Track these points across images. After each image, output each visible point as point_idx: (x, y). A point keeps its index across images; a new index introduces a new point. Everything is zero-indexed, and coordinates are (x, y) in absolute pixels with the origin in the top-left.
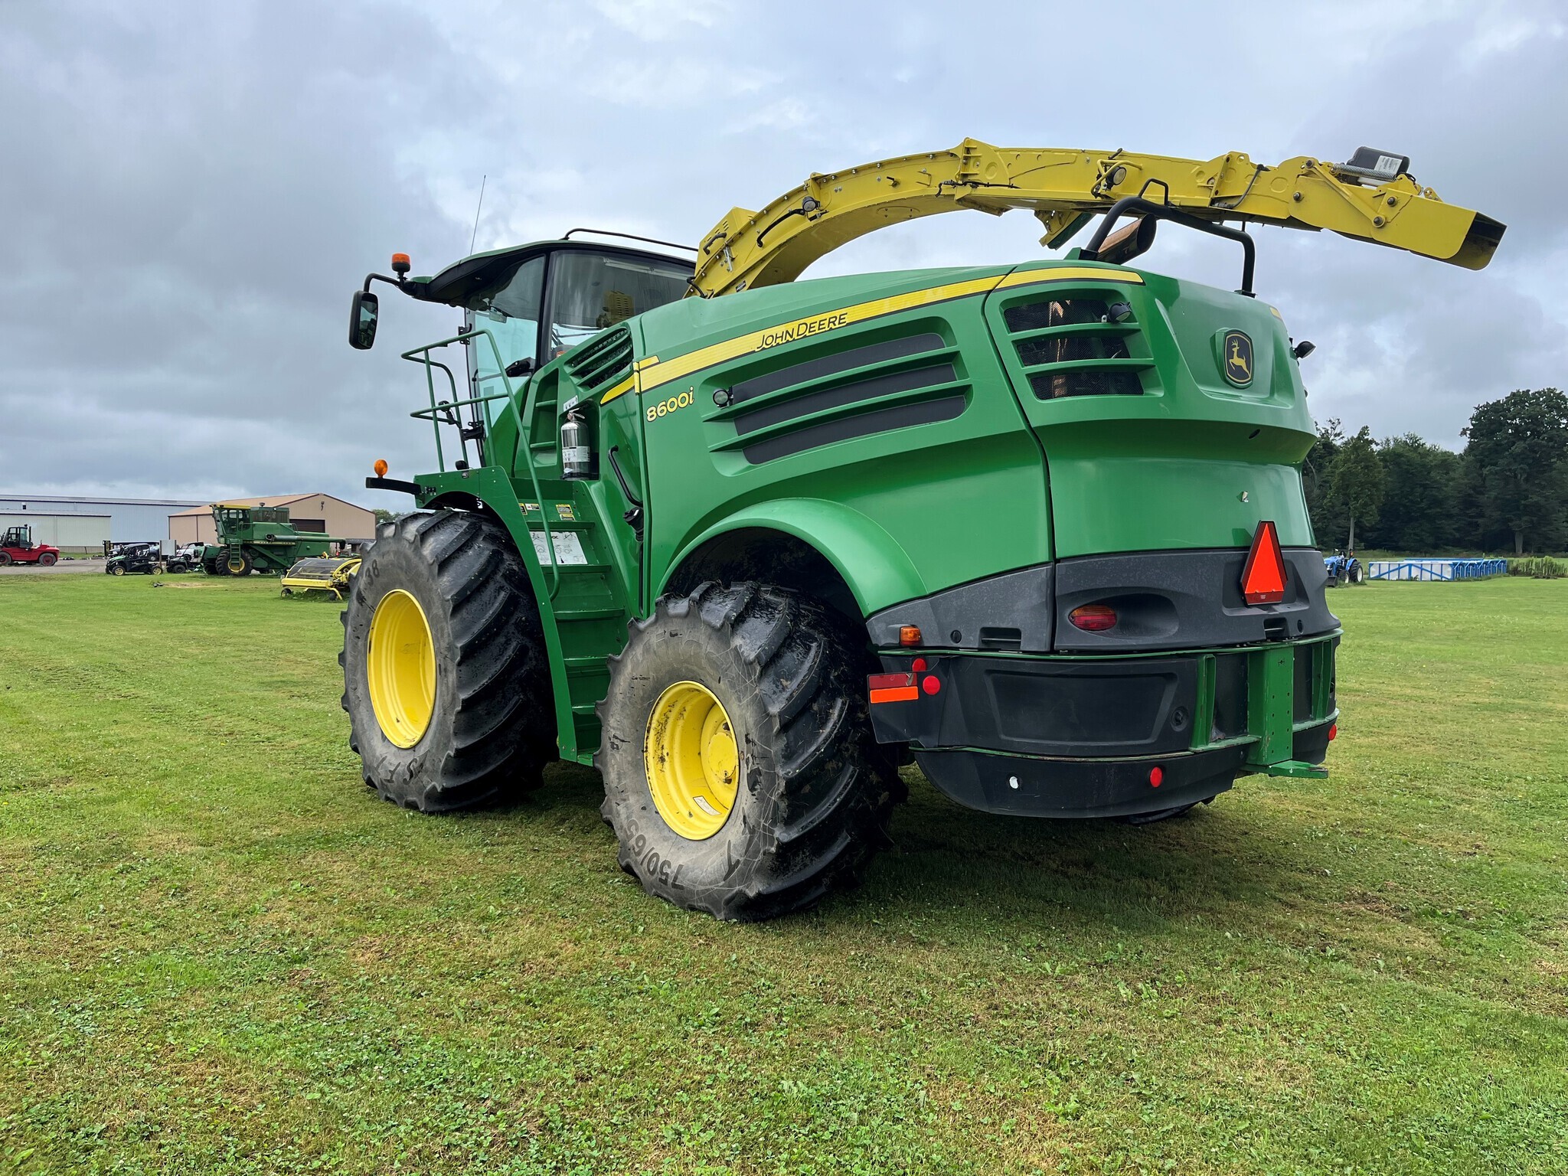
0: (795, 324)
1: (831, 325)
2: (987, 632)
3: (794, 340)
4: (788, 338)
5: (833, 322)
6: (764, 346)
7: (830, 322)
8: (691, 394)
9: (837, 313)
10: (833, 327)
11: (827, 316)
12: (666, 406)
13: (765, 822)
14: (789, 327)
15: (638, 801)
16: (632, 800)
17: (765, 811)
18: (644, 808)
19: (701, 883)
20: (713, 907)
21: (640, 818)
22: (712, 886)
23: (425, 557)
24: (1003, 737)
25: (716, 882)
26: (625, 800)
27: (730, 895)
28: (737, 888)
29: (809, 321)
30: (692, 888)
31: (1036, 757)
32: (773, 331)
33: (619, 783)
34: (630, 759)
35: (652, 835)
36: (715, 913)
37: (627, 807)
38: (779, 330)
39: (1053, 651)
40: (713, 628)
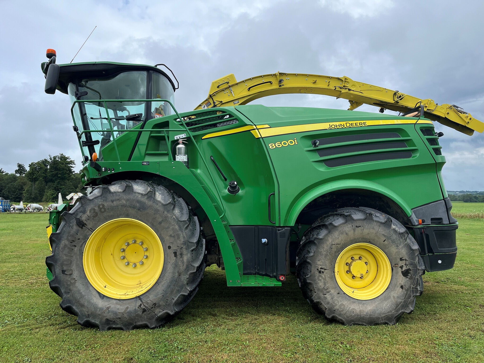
0: (344, 123)
1: (361, 125)
2: (432, 219)
3: (345, 128)
4: (342, 127)
5: (362, 124)
6: (331, 128)
7: (360, 124)
8: (296, 141)
9: (362, 122)
10: (362, 126)
11: (358, 122)
12: (281, 144)
13: (413, 286)
14: (342, 123)
15: (335, 291)
16: (332, 291)
17: (413, 282)
18: (338, 293)
19: (383, 314)
20: (388, 321)
21: (338, 298)
22: (389, 314)
23: (159, 202)
24: (439, 249)
25: (391, 311)
26: (329, 292)
27: (397, 315)
28: (401, 311)
29: (350, 122)
30: (379, 316)
31: (444, 254)
32: (335, 123)
33: (325, 286)
34: (329, 276)
35: (346, 302)
36: (389, 323)
37: (331, 294)
38: (337, 124)
39: (450, 223)
40: (381, 223)
